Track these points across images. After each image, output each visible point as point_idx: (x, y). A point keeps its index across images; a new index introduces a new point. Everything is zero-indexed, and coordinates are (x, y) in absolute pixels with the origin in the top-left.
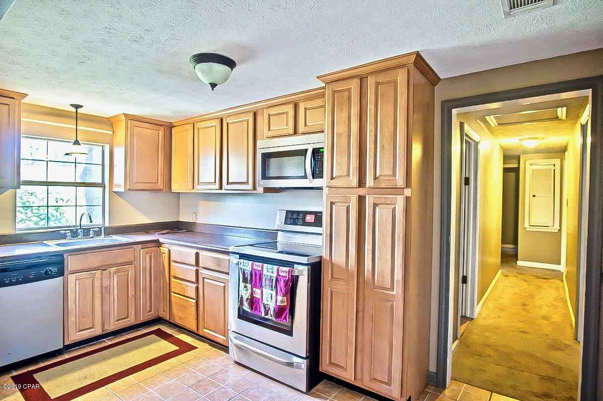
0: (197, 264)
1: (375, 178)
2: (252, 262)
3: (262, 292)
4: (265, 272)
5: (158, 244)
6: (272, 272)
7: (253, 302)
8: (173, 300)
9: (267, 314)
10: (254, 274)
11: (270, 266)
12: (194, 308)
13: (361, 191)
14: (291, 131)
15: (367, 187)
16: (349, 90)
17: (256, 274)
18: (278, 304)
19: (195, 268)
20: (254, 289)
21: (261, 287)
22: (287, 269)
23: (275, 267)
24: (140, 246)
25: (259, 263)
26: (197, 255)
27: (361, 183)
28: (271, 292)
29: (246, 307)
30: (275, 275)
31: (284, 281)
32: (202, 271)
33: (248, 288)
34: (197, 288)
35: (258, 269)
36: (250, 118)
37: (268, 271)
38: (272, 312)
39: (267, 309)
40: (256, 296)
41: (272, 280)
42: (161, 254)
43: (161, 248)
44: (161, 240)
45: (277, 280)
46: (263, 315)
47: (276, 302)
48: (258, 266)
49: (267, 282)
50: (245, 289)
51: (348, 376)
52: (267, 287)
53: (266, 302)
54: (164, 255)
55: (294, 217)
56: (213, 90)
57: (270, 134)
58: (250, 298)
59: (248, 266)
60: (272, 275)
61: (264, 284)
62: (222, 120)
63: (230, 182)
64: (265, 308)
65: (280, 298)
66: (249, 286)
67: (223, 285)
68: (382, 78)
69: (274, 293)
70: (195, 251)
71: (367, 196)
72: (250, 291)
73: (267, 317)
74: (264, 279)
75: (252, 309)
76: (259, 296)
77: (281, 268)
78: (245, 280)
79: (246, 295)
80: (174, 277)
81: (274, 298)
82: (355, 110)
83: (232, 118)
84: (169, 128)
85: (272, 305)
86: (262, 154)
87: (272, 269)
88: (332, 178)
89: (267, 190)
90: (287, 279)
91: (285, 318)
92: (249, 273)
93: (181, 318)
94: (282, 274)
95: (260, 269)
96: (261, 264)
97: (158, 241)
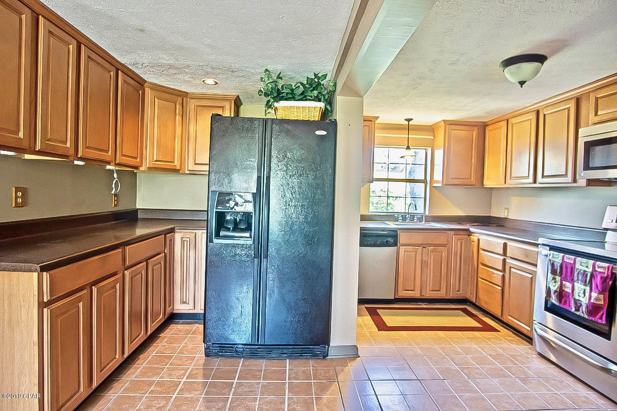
0: (505, 253)
2: (563, 254)
3: (573, 286)
4: (578, 266)
5: (470, 233)
6: (587, 267)
7: (561, 294)
8: (480, 284)
9: (577, 310)
10: (564, 266)
11: (585, 260)
12: (500, 295)
17: (566, 267)
18: (592, 301)
19: (502, 258)
20: (564, 282)
21: (572, 281)
22: (606, 265)
23: (591, 262)
24: (452, 233)
25: (571, 257)
26: (505, 245)
28: (584, 287)
29: (554, 300)
30: (590, 270)
31: (602, 278)
32: (508, 260)
33: (557, 280)
34: (503, 277)
35: (569, 261)
36: (572, 105)
37: (581, 265)
38: (584, 308)
39: (579, 305)
40: (566, 290)
41: (587, 275)
42: (471, 241)
43: (471, 237)
44: (472, 229)
45: (592, 276)
46: (573, 310)
47: (590, 298)
48: (569, 259)
49: (580, 277)
50: (553, 281)
52: (580, 282)
53: (577, 298)
54: (473, 243)
56: (522, 87)
57: (597, 119)
58: (558, 290)
59: (558, 258)
60: (586, 269)
61: (576, 278)
62: (538, 112)
63: (545, 175)
64: (576, 303)
65: (594, 295)
66: (558, 278)
67: (531, 276)
69: (588, 289)
70: (503, 241)
72: (559, 283)
73: (578, 313)
74: (576, 274)
75: (560, 301)
76: (569, 290)
77: (598, 263)
78: (554, 272)
79: (554, 287)
80: (482, 263)
81: (587, 295)
83: (548, 108)
84: (482, 127)
85: (584, 301)
86: (585, 142)
87: (587, 263)
89: (591, 182)
90: (605, 275)
91: (601, 318)
92: (559, 265)
93: (486, 303)
94: (599, 270)
95: (572, 262)
96: (574, 257)
97: (468, 230)
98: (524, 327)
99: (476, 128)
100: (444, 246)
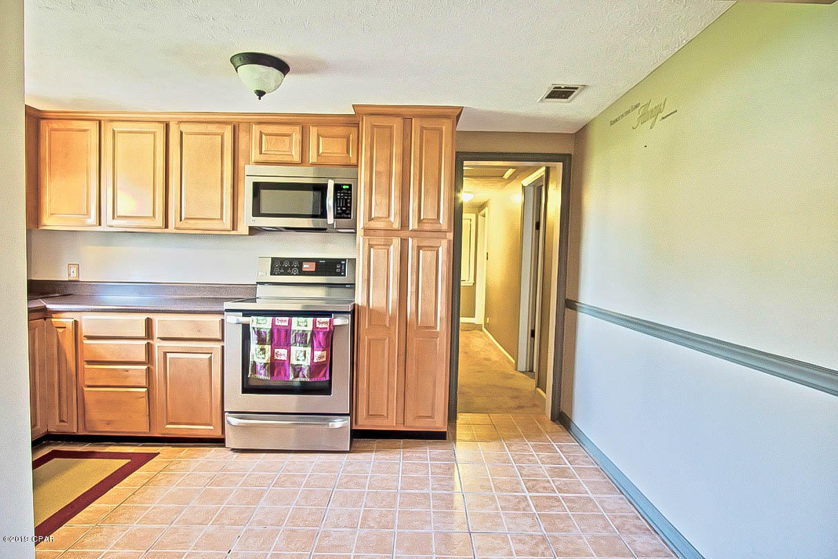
0: (149, 335)
1: (420, 221)
2: (271, 317)
3: (289, 352)
4: (294, 327)
5: (48, 314)
6: (306, 326)
7: (274, 366)
9: (296, 376)
10: (275, 331)
11: (302, 319)
12: (145, 399)
13: (404, 234)
14: (297, 158)
15: (411, 228)
16: (391, 127)
17: (278, 330)
18: (315, 361)
19: (145, 342)
20: (276, 350)
21: (287, 345)
22: (327, 319)
23: (310, 320)
25: (284, 318)
26: (149, 323)
27: (404, 224)
28: (303, 349)
29: (262, 375)
30: (310, 328)
31: (324, 334)
32: (157, 343)
33: (266, 350)
34: (149, 372)
35: (283, 324)
36: (227, 131)
37: (299, 325)
38: (306, 372)
39: (298, 370)
40: (279, 358)
41: (306, 334)
42: (53, 329)
43: (53, 320)
45: (313, 333)
46: (291, 378)
47: (312, 358)
48: (282, 322)
49: (299, 339)
50: (261, 353)
52: (298, 344)
53: (295, 363)
54: (60, 330)
56: (260, 99)
57: (263, 158)
58: (269, 362)
59: (265, 324)
60: (305, 329)
61: (292, 341)
62: (167, 126)
63: (184, 216)
64: (294, 370)
65: (318, 353)
66: (268, 348)
67: (208, 356)
68: (428, 123)
69: (309, 350)
70: (143, 317)
71: (410, 240)
72: (268, 354)
73: (298, 379)
74: (292, 336)
75: (272, 375)
76: (284, 358)
77: (318, 319)
78: (261, 341)
80: (87, 361)
81: (309, 356)
82: (397, 150)
83: (190, 126)
84: (36, 117)
85: (306, 363)
86: (254, 183)
87: (306, 321)
88: (370, 219)
90: (328, 329)
91: (325, 375)
92: (268, 331)
93: (109, 423)
94: (320, 326)
95: (286, 324)
96: (287, 318)
97: (44, 309)
98: (202, 429)
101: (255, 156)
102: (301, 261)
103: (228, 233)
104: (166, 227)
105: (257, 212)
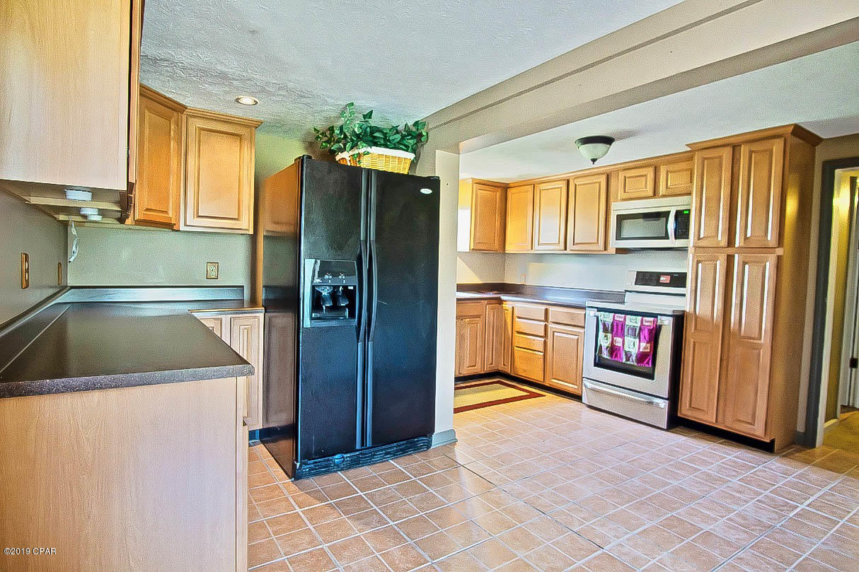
0: (546, 319)
1: (746, 238)
2: (613, 314)
3: (623, 341)
4: (627, 323)
5: (500, 302)
6: (636, 323)
7: (613, 350)
8: (516, 354)
9: (628, 359)
10: (615, 324)
11: (634, 317)
12: (542, 360)
13: (730, 251)
14: (651, 193)
15: (737, 245)
16: (720, 157)
17: (617, 325)
18: (641, 350)
19: (544, 323)
20: (615, 338)
21: (623, 336)
22: (652, 319)
23: (640, 318)
24: (486, 301)
25: (621, 315)
26: (546, 310)
27: (731, 242)
28: (632, 339)
29: (605, 355)
30: (639, 325)
31: (649, 330)
32: (550, 325)
33: (609, 337)
34: (545, 343)
35: (620, 320)
36: (603, 179)
37: (631, 322)
38: (634, 358)
39: (629, 355)
40: (616, 344)
41: (636, 329)
42: (503, 310)
43: (504, 305)
44: (502, 298)
45: (640, 329)
46: (624, 360)
47: (639, 348)
48: (619, 317)
49: (630, 332)
50: (605, 338)
51: (709, 418)
52: (629, 336)
53: (627, 350)
54: (506, 311)
55: (645, 278)
56: (593, 164)
57: (626, 196)
58: (610, 346)
59: (609, 318)
60: (635, 325)
61: (626, 333)
62: (568, 181)
63: (576, 242)
64: (626, 355)
65: (643, 345)
66: (610, 335)
67: (577, 337)
68: (755, 147)
69: (637, 340)
70: (544, 307)
71: (736, 256)
72: (610, 340)
73: (628, 363)
74: (626, 330)
75: (612, 357)
76: (619, 345)
77: (645, 318)
78: (605, 330)
79: (605, 342)
80: (517, 332)
81: (637, 346)
82: (726, 176)
83: (580, 180)
84: (505, 188)
85: (634, 352)
86: (617, 215)
87: (636, 319)
88: (699, 239)
89: (620, 251)
90: (652, 327)
91: (648, 363)
92: (610, 324)
93: (524, 371)
94: (646, 324)
95: (622, 320)
96: (623, 316)
97: (499, 298)
98: (570, 387)
99: (499, 189)
100: (478, 316)
101: (621, 194)
102: (659, 274)
103: (600, 253)
104: (566, 249)
105: (619, 237)
